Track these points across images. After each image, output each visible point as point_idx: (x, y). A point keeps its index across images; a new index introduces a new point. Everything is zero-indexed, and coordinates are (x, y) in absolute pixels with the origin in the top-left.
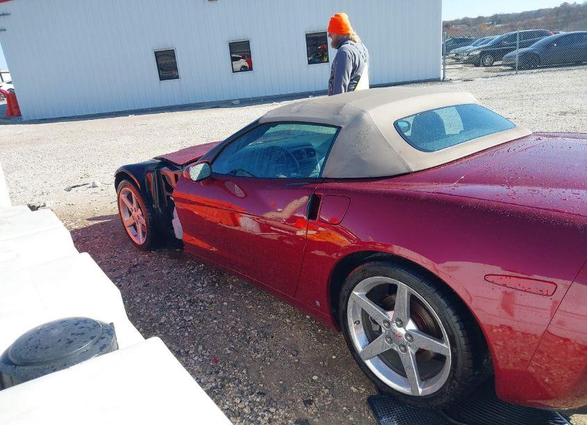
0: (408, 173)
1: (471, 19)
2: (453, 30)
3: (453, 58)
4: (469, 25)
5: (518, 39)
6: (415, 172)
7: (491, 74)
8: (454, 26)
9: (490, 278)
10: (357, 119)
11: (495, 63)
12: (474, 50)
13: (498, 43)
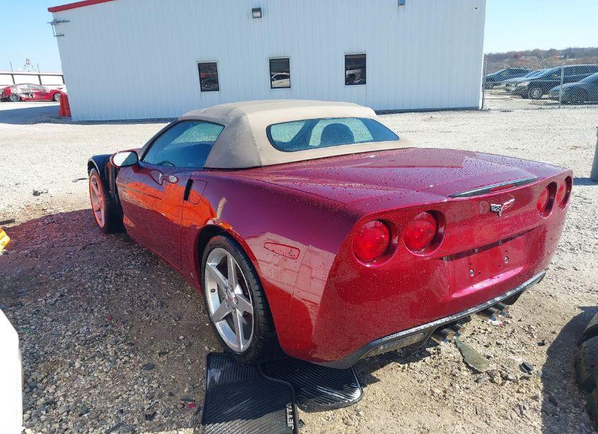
0: (260, 167)
1: (542, 51)
2: (522, 61)
3: (504, 88)
4: (540, 57)
5: (562, 73)
6: (265, 166)
7: (535, 107)
8: (523, 57)
9: (267, 246)
10: (238, 121)
11: (544, 96)
12: (524, 81)
13: (549, 76)
